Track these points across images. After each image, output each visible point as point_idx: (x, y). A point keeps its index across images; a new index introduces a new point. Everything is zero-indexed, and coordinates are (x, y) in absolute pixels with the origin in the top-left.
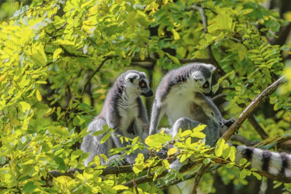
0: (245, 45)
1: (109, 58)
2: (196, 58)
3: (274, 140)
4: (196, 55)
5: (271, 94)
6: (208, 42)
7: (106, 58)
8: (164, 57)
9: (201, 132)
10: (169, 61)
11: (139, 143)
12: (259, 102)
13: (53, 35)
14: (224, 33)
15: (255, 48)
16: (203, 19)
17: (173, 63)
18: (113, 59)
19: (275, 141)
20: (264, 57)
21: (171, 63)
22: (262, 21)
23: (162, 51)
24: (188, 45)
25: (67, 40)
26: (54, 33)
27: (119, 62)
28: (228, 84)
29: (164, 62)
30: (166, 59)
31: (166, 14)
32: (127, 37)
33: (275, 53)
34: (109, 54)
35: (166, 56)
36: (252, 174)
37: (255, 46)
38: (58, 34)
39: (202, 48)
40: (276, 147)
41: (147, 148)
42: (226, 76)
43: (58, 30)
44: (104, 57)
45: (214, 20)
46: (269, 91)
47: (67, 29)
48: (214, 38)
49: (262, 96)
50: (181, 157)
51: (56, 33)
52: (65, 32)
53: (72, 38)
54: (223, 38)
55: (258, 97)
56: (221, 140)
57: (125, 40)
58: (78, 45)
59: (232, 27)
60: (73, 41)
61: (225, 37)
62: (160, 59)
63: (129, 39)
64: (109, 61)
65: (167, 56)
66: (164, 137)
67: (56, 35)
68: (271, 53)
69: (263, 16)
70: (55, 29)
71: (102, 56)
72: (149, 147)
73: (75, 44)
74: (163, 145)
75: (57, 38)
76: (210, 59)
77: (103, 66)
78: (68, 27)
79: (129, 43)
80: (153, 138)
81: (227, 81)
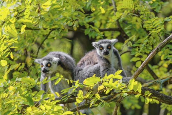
0: (141, 18)
1: (54, 29)
2: (109, 28)
4: (109, 26)
5: (163, 47)
6: (117, 17)
7: (52, 30)
8: (89, 28)
10: (92, 31)
11: (80, 83)
13: (17, 16)
14: (127, 11)
16: (113, 2)
18: (56, 30)
21: (94, 32)
23: (88, 24)
24: (101, 20)
26: (18, 15)
27: (60, 32)
28: (131, 44)
29: (89, 31)
30: (91, 29)
34: (54, 27)
35: (90, 27)
36: (153, 100)
37: (147, 19)
38: (21, 15)
39: (113, 21)
41: (85, 86)
42: (130, 38)
43: (21, 13)
44: (50, 29)
46: (162, 45)
47: (26, 12)
49: (157, 49)
50: (106, 91)
51: (19, 15)
52: (25, 13)
54: (127, 14)
55: (155, 50)
56: (132, 80)
57: (63, 18)
59: (132, 7)
60: (31, 20)
61: (128, 14)
62: (87, 29)
63: (66, 17)
64: (53, 32)
66: (95, 79)
67: (19, 16)
68: (159, 22)
70: (19, 12)
72: (86, 86)
74: (95, 84)
75: (20, 18)
76: (118, 28)
77: (50, 35)
78: (26, 11)
79: (66, 20)
80: (88, 80)
81: (130, 42)
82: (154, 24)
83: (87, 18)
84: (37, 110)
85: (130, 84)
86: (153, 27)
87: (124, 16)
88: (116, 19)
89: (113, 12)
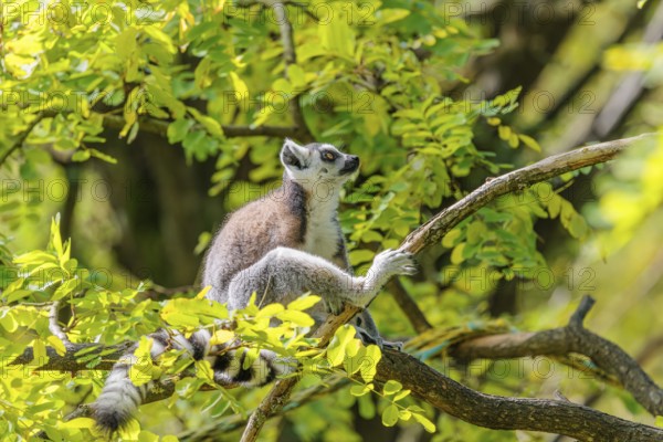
0: (385, 97)
1: (46, 114)
2: (262, 126)
3: (441, 337)
4: (263, 117)
5: (452, 228)
6: (294, 85)
7: (39, 115)
8: (186, 117)
9: (305, 311)
10: (197, 130)
12: (423, 245)
14: (336, 66)
15: (412, 108)
16: (283, 29)
17: (209, 134)
18: (60, 117)
19: (443, 339)
20: (434, 130)
21: (203, 134)
22: (430, 40)
23: (181, 104)
27: (72, 127)
29: (185, 130)
30: (191, 123)
31: (215, 34)
32: (96, 66)
33: (464, 121)
34: (48, 105)
35: (188, 116)
37: (411, 102)
40: (445, 353)
44: (36, 113)
45: (310, 31)
46: (448, 219)
48: (310, 76)
49: (431, 230)
54: (332, 77)
55: (421, 233)
57: (90, 72)
59: (355, 52)
61: (338, 77)
62: (175, 124)
63: (99, 69)
64: (47, 122)
65: (192, 116)
68: (453, 120)
69: (434, 28)
71: (30, 109)
76: (296, 130)
77: (31, 134)
79: (98, 81)
82: (434, 123)
83: (179, 80)
86: (429, 134)
87: (323, 85)
89: (282, 66)
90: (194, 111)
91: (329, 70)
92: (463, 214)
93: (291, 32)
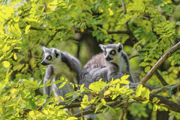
0: (151, 21)
1: (60, 30)
2: (118, 31)
4: (118, 29)
5: (174, 53)
6: (126, 19)
7: (58, 30)
8: (97, 29)
10: (100, 33)
11: (85, 88)
12: (166, 58)
13: (22, 15)
14: (137, 13)
15: (158, 24)
16: (123, 4)
17: (103, 34)
18: (63, 31)
20: (165, 30)
21: (102, 34)
22: (163, 5)
23: (96, 26)
24: (110, 22)
25: (32, 18)
26: (23, 14)
28: (141, 48)
29: (97, 33)
30: (99, 31)
32: (72, 17)
34: (60, 28)
35: (98, 29)
36: (161, 108)
37: (158, 22)
38: (26, 14)
39: (123, 23)
42: (139, 42)
43: (26, 12)
44: (56, 30)
46: (172, 50)
47: (32, 11)
48: (131, 17)
50: (113, 96)
51: (24, 14)
52: (30, 12)
53: (36, 17)
55: (165, 55)
56: (140, 85)
57: (70, 18)
58: (39, 22)
59: (143, 9)
60: (36, 19)
61: (138, 16)
62: (94, 31)
63: (73, 18)
64: (59, 33)
65: (99, 29)
66: (101, 83)
69: (164, 2)
70: (24, 11)
72: (92, 90)
73: (38, 21)
74: (101, 89)
75: (25, 17)
76: (127, 31)
77: (55, 36)
78: (32, 9)
79: (73, 21)
80: (94, 84)
81: (139, 46)
82: (165, 28)
83: (95, 20)
84: (40, 115)
85: (138, 90)
86: (164, 31)
87: (134, 19)
88: (126, 22)
89: (123, 14)
90: (99, 28)
91: (136, 15)
92: (176, 49)
93: (125, 5)
